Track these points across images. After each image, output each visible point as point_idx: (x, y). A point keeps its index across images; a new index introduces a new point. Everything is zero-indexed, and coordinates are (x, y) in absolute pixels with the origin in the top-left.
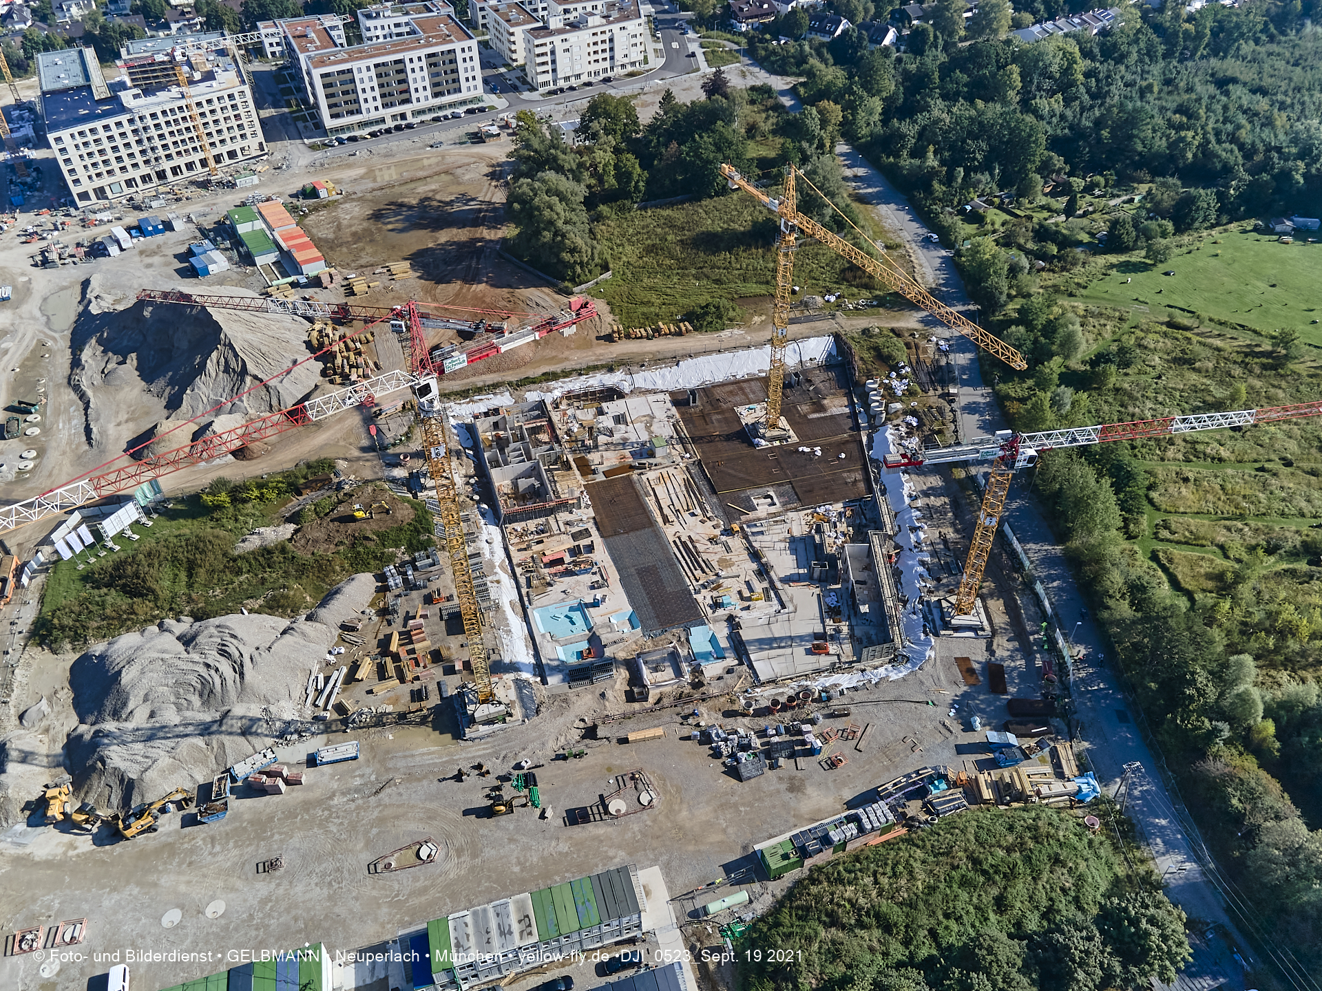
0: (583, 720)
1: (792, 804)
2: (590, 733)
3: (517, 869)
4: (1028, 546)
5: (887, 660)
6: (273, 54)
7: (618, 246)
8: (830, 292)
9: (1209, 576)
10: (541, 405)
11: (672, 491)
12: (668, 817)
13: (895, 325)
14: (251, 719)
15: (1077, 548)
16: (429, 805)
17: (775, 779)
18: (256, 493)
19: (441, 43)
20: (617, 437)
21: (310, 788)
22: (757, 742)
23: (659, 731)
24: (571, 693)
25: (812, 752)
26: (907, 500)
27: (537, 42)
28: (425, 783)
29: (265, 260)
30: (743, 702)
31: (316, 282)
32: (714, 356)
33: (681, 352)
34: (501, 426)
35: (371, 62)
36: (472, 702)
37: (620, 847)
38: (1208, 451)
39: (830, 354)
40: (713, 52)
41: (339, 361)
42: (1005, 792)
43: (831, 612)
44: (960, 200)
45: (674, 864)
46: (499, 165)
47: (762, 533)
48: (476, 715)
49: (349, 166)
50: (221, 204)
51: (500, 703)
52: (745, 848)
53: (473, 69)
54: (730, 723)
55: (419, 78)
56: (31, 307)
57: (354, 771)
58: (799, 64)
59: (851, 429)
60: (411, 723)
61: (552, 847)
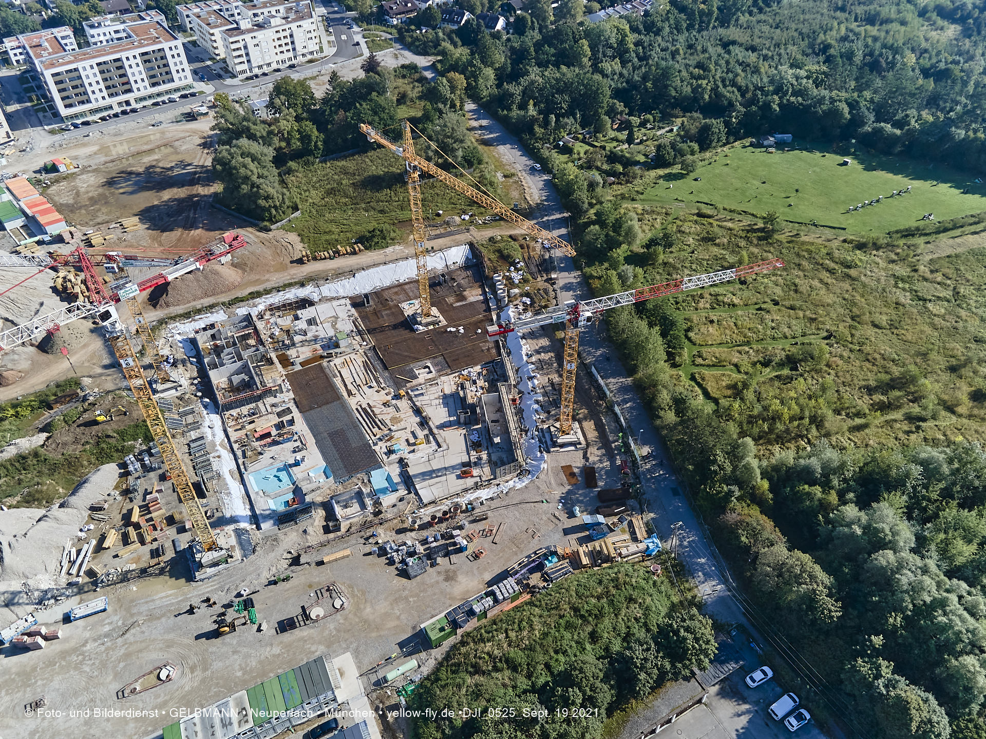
0: (290, 552)
1: (448, 590)
2: (296, 561)
3: (239, 674)
4: (609, 381)
5: (515, 474)
6: (17, 62)
7: (305, 191)
8: (465, 213)
9: (728, 387)
10: (248, 318)
11: (353, 371)
12: (355, 614)
13: (512, 232)
14: (13, 593)
15: (641, 378)
16: (167, 637)
17: (435, 574)
18: (12, 412)
19: (151, 44)
20: (310, 335)
21: (66, 640)
22: (420, 549)
23: (347, 552)
24: (280, 535)
25: (461, 550)
26: (525, 358)
27: (231, 40)
28: (163, 620)
29: (14, 225)
30: (410, 519)
31: (59, 239)
32: (382, 267)
33: (356, 267)
34: (217, 337)
35: (94, 62)
36: (199, 551)
37: (320, 643)
38: (726, 300)
39: (467, 258)
40: (373, 41)
41: (80, 300)
42: (598, 557)
43: (475, 446)
44: (554, 138)
45: (361, 649)
46: (209, 137)
47: (422, 394)
48: (203, 561)
49: (84, 145)
51: (221, 549)
52: (414, 628)
53: (181, 63)
54: (401, 538)
55: (137, 73)
57: (103, 620)
58: (435, 47)
59: (485, 311)
60: (151, 575)
61: (267, 652)
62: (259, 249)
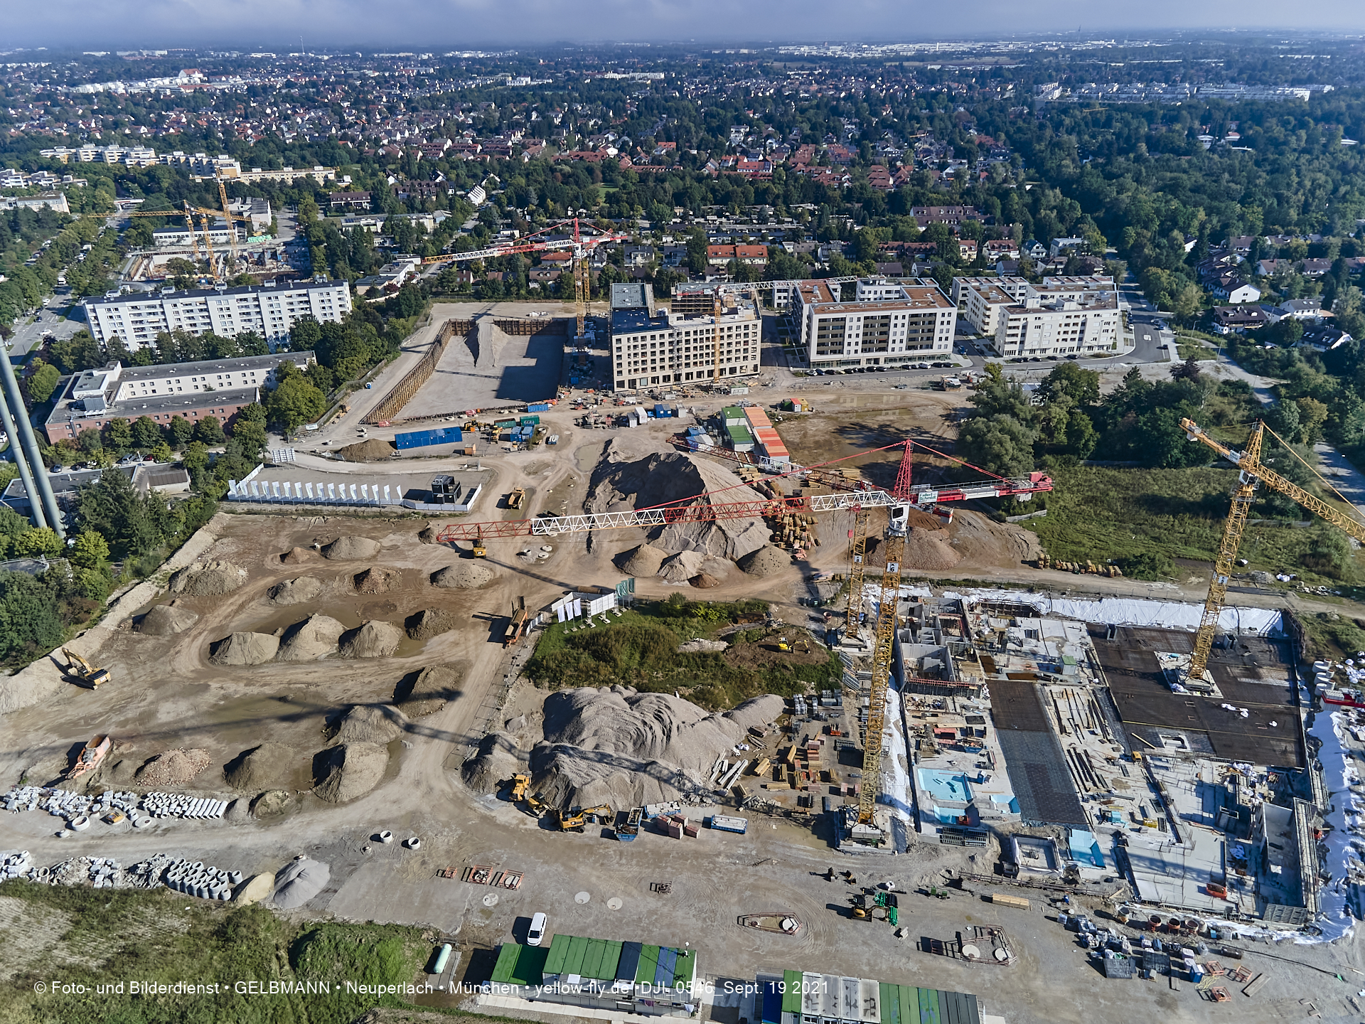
0: (950, 872)
2: (955, 883)
5: (1296, 926)
6: (779, 305)
8: (1283, 572)
10: (958, 604)
11: (1073, 707)
12: (1020, 978)
13: (1360, 616)
16: (796, 889)
17: (1144, 989)
19: (925, 308)
20: (1026, 648)
21: (701, 842)
22: (1128, 947)
24: (942, 847)
25: (1191, 977)
27: (1011, 317)
28: (797, 871)
29: (742, 448)
30: (1118, 908)
32: (1141, 601)
33: (1106, 591)
34: (916, 613)
35: (863, 315)
36: (851, 818)
37: (968, 987)
39: (1274, 629)
40: (1187, 347)
41: (787, 531)
43: (1235, 863)
46: (955, 409)
47: (1167, 768)
48: (853, 831)
49: (823, 392)
50: (716, 404)
51: (876, 828)
53: (948, 331)
55: (899, 333)
56: (569, 452)
57: (739, 842)
58: (1283, 367)
59: (1289, 702)
60: (796, 820)
61: (901, 963)
62: (986, 537)
